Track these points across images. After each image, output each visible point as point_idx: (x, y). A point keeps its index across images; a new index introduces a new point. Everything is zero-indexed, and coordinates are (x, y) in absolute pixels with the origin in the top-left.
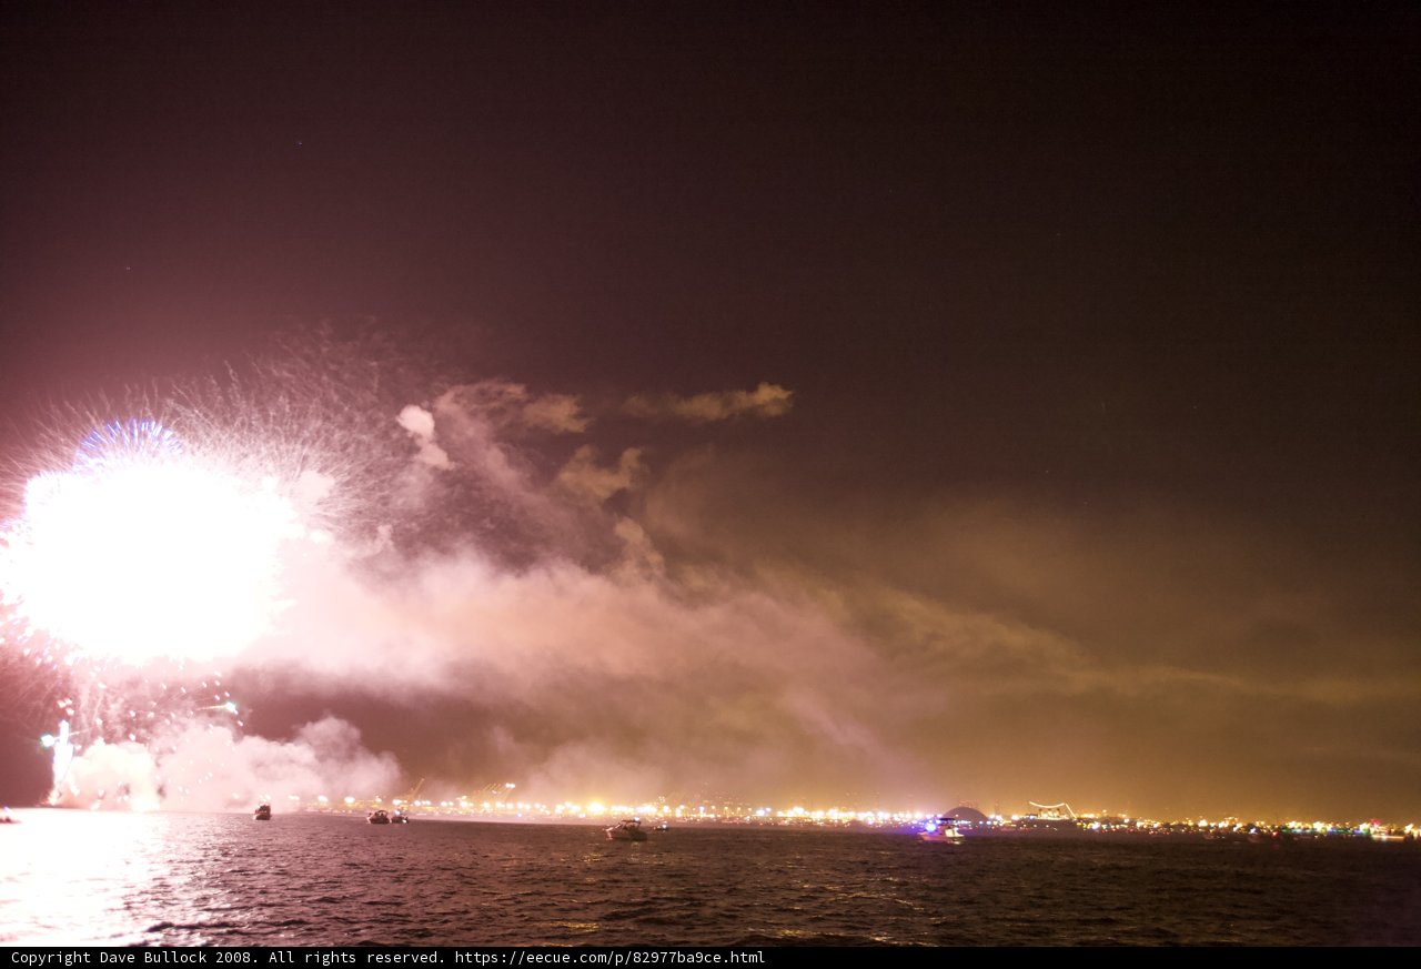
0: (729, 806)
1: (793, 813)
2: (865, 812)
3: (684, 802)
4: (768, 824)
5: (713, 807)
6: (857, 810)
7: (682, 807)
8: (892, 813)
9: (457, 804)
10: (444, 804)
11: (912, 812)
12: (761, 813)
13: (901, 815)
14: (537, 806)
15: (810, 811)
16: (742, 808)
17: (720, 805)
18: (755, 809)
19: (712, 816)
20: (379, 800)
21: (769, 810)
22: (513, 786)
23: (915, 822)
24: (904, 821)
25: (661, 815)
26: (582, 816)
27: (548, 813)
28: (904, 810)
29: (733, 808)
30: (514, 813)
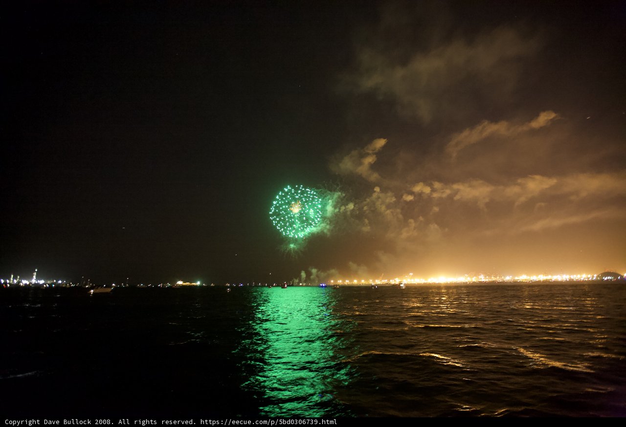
0: (494, 277)
1: (523, 278)
2: (557, 275)
3: (475, 276)
4: (511, 282)
5: (487, 277)
6: (552, 275)
7: (475, 277)
8: (570, 275)
9: (395, 281)
10: (391, 281)
11: (580, 275)
12: (508, 278)
13: (575, 276)
14: (421, 280)
15: (530, 277)
16: (499, 277)
17: (490, 276)
18: (505, 276)
19: (487, 280)
20: (371, 281)
21: (511, 277)
22: (412, 274)
23: (582, 279)
24: (577, 278)
25: (467, 281)
26: (437, 282)
27: (426, 282)
28: (577, 274)
29: (496, 277)
30: (415, 283)
